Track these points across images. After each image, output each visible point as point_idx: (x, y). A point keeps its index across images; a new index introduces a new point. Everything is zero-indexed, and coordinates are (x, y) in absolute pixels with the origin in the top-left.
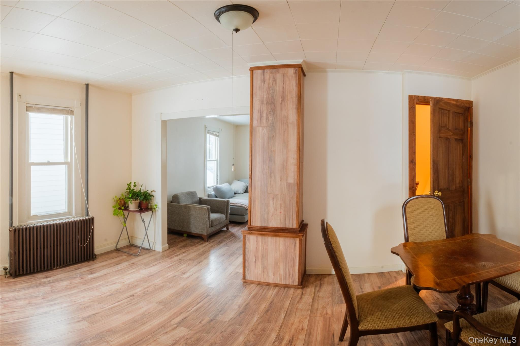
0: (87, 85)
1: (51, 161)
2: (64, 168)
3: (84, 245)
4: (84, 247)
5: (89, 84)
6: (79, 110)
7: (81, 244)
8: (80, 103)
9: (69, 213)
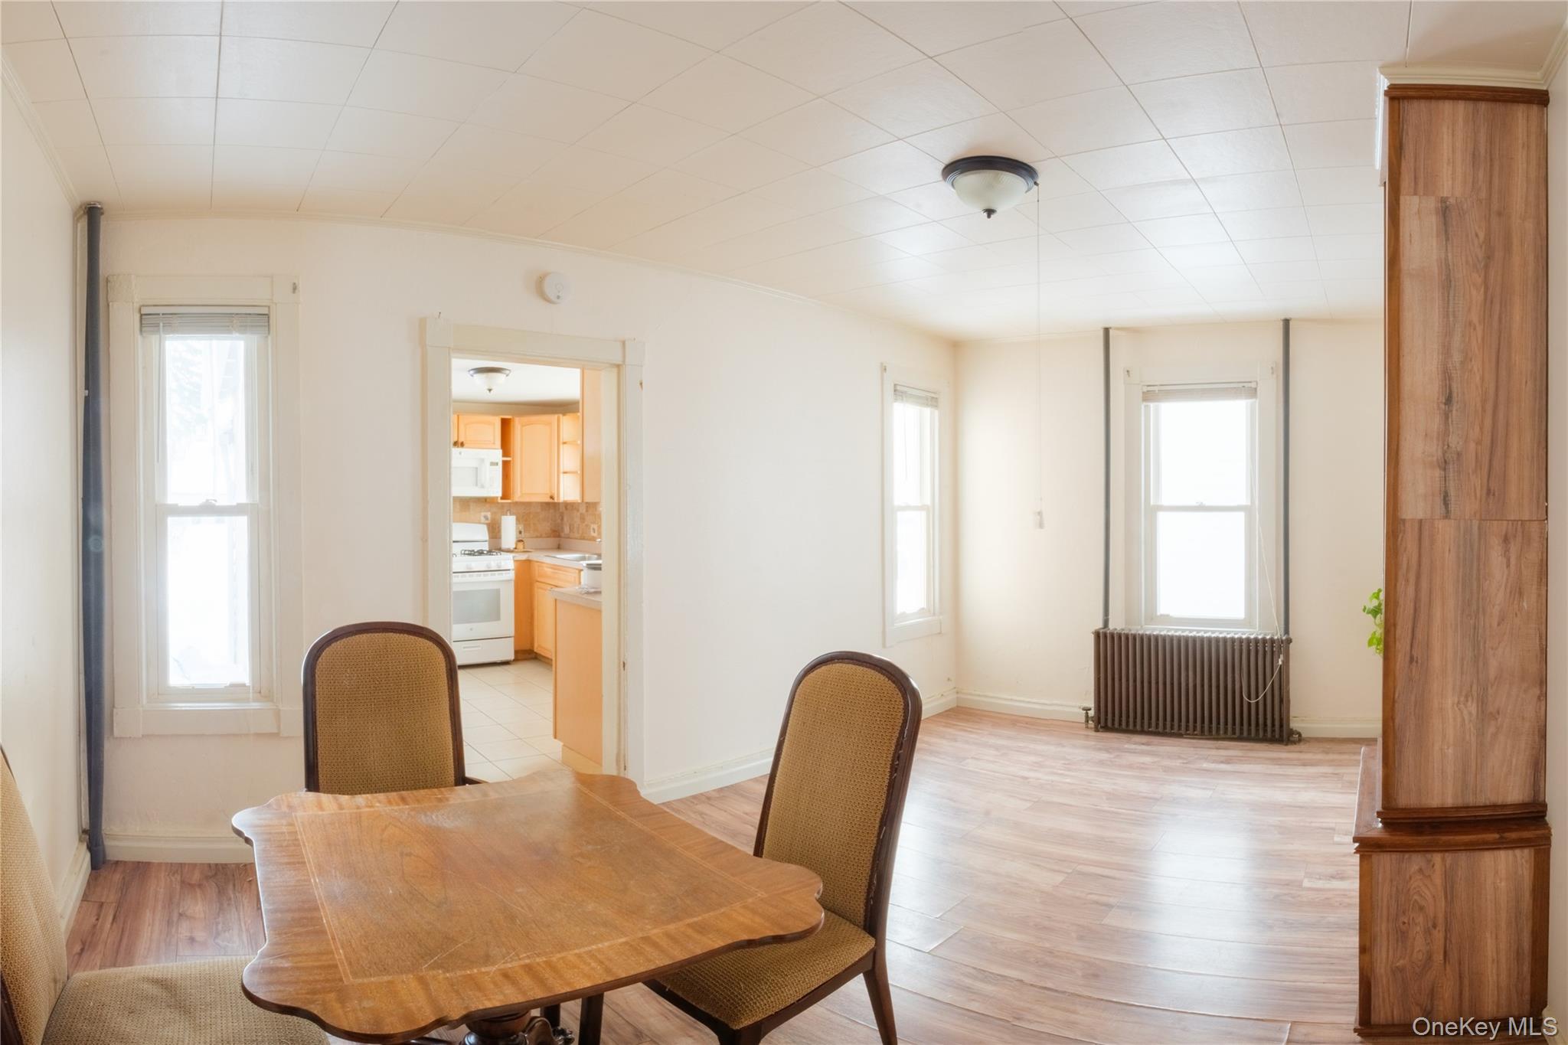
0: (1287, 322)
1: (1207, 503)
2: (1241, 516)
3: (1257, 697)
4: (1257, 703)
5: (1291, 319)
6: (1270, 387)
7: (1249, 698)
8: (1272, 368)
9: (1248, 622)
